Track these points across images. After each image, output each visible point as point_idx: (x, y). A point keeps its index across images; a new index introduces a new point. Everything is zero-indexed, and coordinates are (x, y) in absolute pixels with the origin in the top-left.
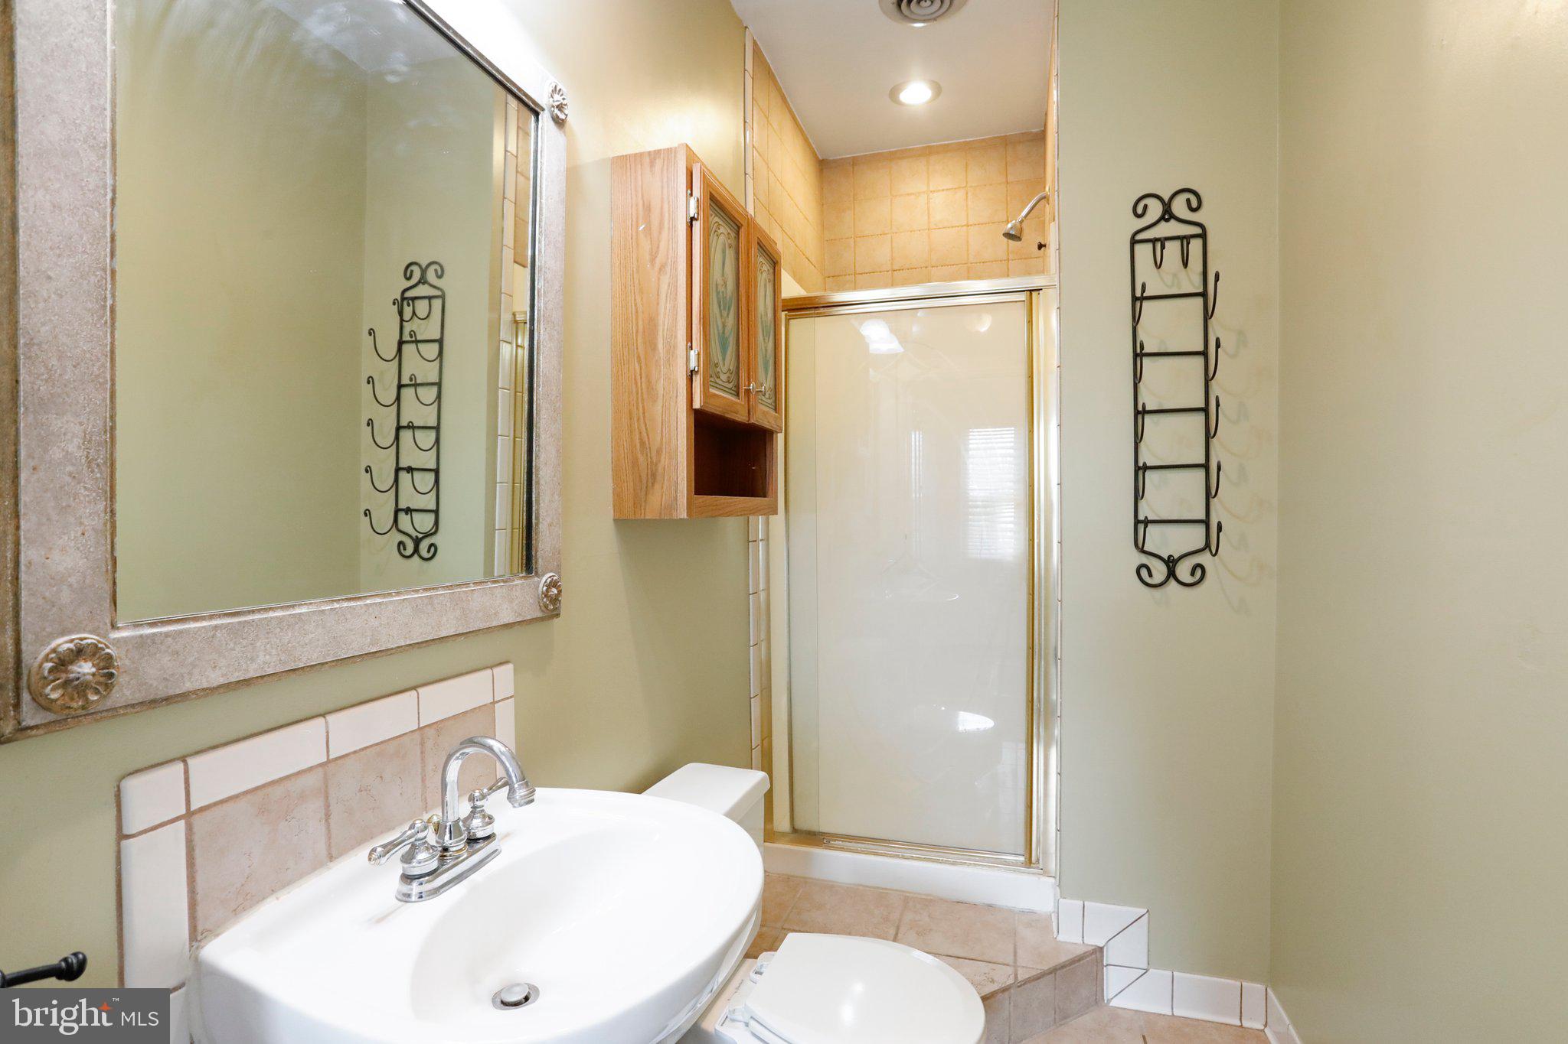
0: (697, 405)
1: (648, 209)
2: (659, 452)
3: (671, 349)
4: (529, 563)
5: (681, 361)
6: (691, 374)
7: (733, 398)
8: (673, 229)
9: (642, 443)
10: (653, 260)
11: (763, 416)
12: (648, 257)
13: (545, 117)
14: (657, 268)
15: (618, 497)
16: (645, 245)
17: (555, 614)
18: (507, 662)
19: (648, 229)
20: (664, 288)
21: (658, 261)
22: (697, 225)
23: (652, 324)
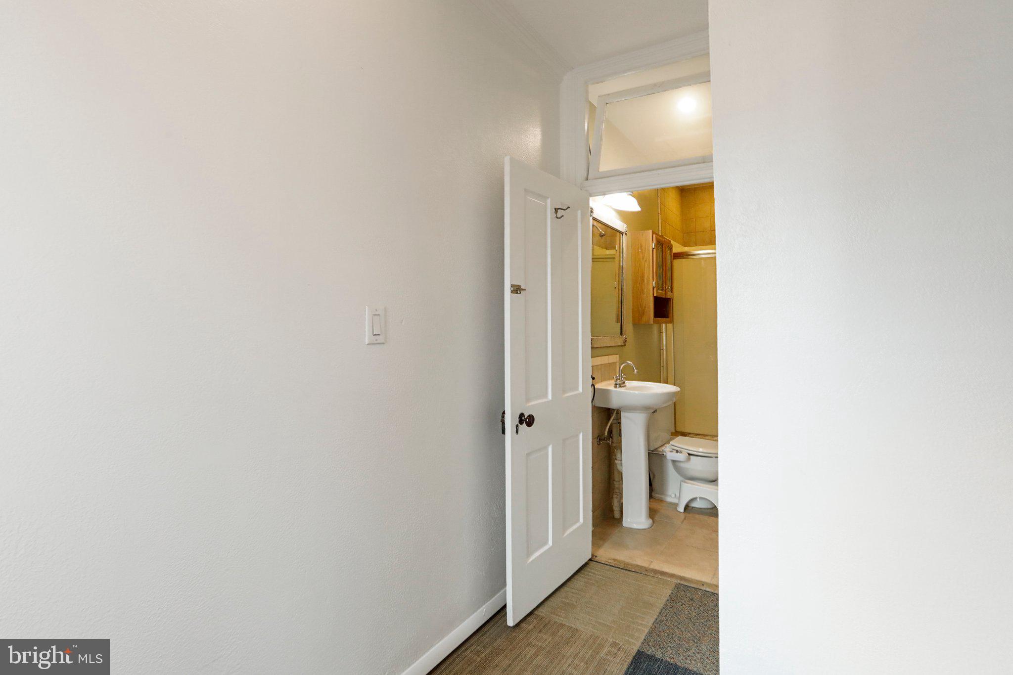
0: (655, 295)
1: (641, 246)
2: (645, 307)
3: (648, 281)
4: (621, 333)
5: (651, 285)
6: (654, 288)
7: (662, 292)
8: (649, 251)
9: (640, 304)
10: (643, 259)
11: (669, 295)
12: (641, 258)
13: (624, 234)
14: (644, 261)
15: (634, 317)
16: (641, 255)
17: (625, 345)
18: (617, 354)
19: (642, 250)
20: (646, 265)
21: (645, 259)
22: (655, 250)
23: (643, 277)
